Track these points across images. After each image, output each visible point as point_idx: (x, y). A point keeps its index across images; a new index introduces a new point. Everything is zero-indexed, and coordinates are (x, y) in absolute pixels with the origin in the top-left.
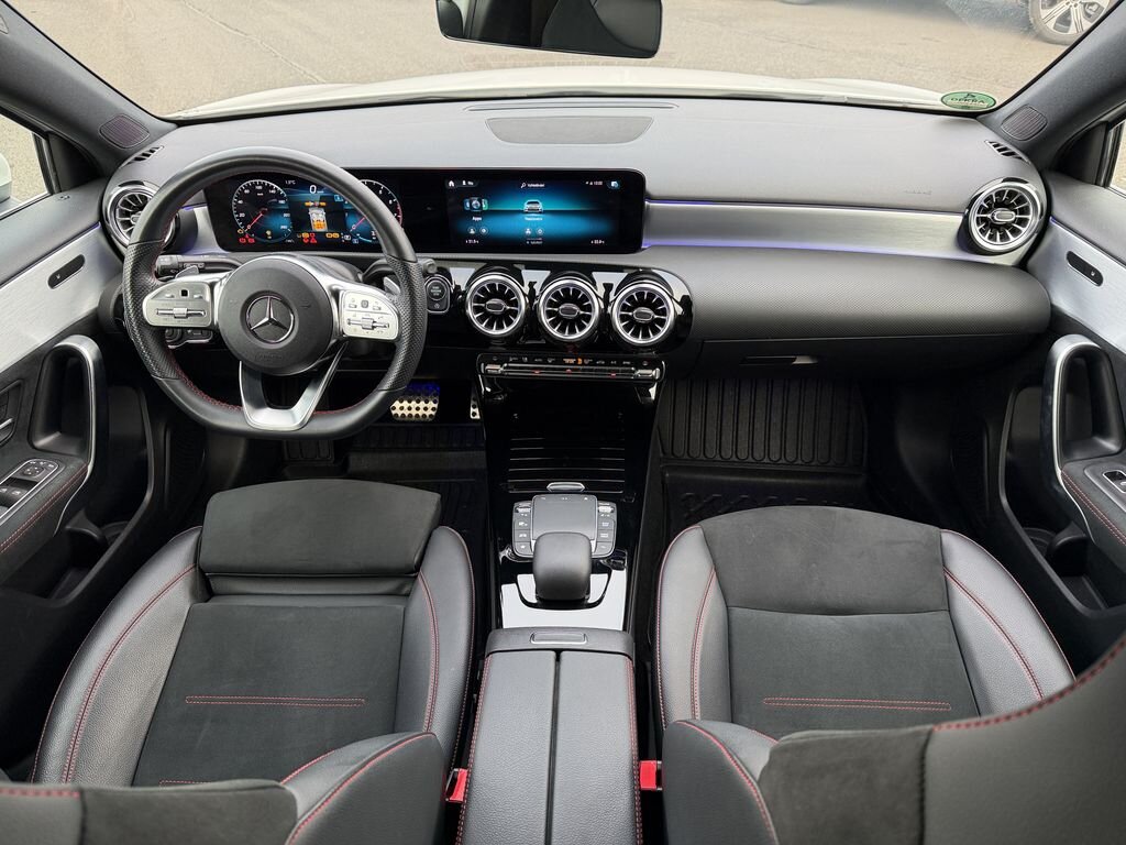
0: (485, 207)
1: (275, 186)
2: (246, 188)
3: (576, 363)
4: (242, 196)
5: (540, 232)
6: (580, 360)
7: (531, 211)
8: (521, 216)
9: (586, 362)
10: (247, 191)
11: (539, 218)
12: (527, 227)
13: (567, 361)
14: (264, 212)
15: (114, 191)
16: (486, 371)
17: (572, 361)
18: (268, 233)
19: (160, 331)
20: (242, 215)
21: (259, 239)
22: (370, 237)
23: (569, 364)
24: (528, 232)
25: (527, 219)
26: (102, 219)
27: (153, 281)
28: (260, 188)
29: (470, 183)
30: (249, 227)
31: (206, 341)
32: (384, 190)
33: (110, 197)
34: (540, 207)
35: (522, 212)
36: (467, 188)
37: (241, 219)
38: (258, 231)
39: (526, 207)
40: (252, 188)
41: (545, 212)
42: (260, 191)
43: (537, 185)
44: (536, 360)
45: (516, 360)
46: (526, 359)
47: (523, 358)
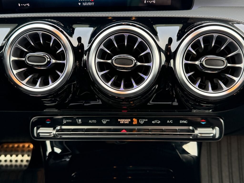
3: (131, 124)
6: (135, 121)
9: (142, 122)
13: (122, 121)
16: (38, 134)
17: (127, 121)
23: (124, 125)
44: (90, 121)
45: (68, 121)
46: (80, 120)
47: (77, 120)
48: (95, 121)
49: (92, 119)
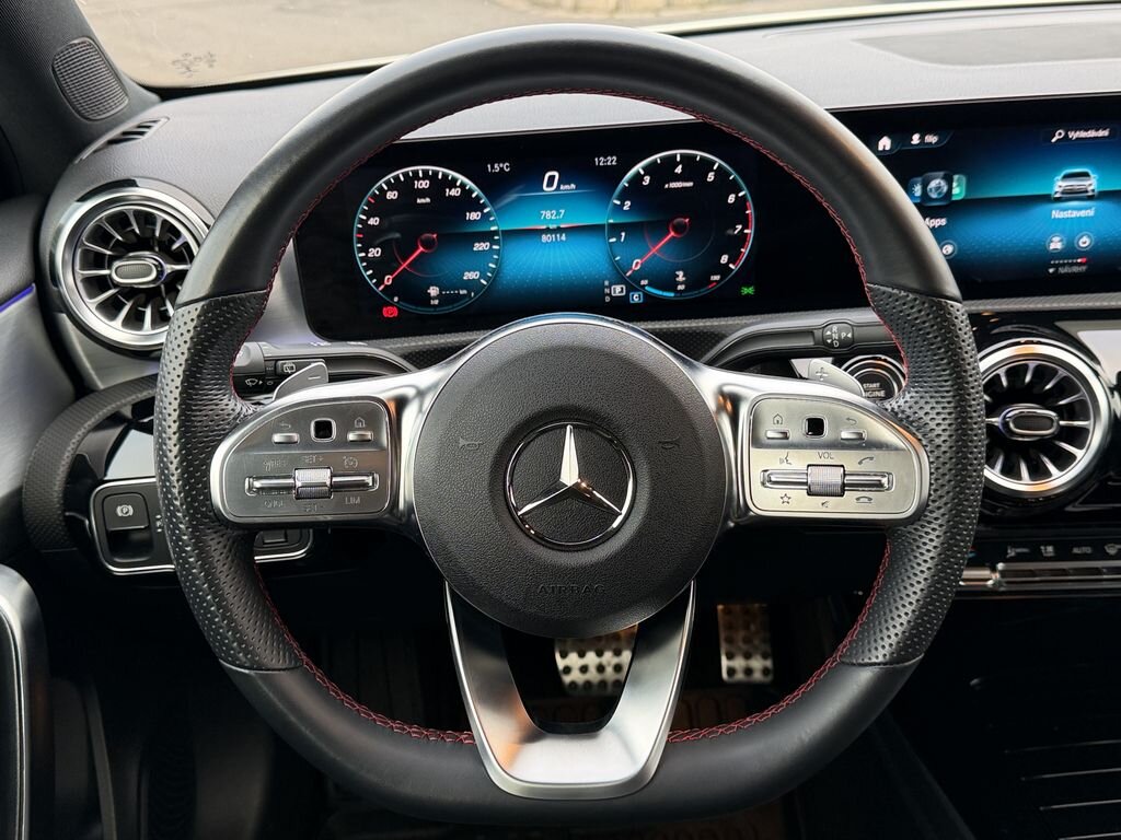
0: (958, 192)
1: (461, 178)
2: (391, 187)
4: (380, 206)
5: (1085, 242)
7: (1071, 195)
8: (1041, 210)
10: (392, 195)
11: (1086, 211)
12: (1053, 233)
14: (428, 244)
15: (68, 215)
18: (434, 291)
19: (246, 537)
20: (375, 252)
21: (411, 308)
22: (671, 286)
24: (1056, 244)
25: (1056, 214)
26: (41, 280)
27: (233, 404)
28: (424, 184)
29: (932, 139)
30: (388, 280)
31: (299, 554)
32: (720, 172)
33: (59, 232)
34: (1092, 184)
35: (1047, 199)
36: (924, 149)
37: (371, 263)
38: (410, 290)
39: (1059, 185)
40: (405, 187)
41: (1103, 195)
42: (423, 193)
43: (1092, 134)
44: (1076, 551)
45: (1019, 550)
46: (1050, 549)
47: (1042, 548)
48: (1088, 550)
49: (1079, 545)
